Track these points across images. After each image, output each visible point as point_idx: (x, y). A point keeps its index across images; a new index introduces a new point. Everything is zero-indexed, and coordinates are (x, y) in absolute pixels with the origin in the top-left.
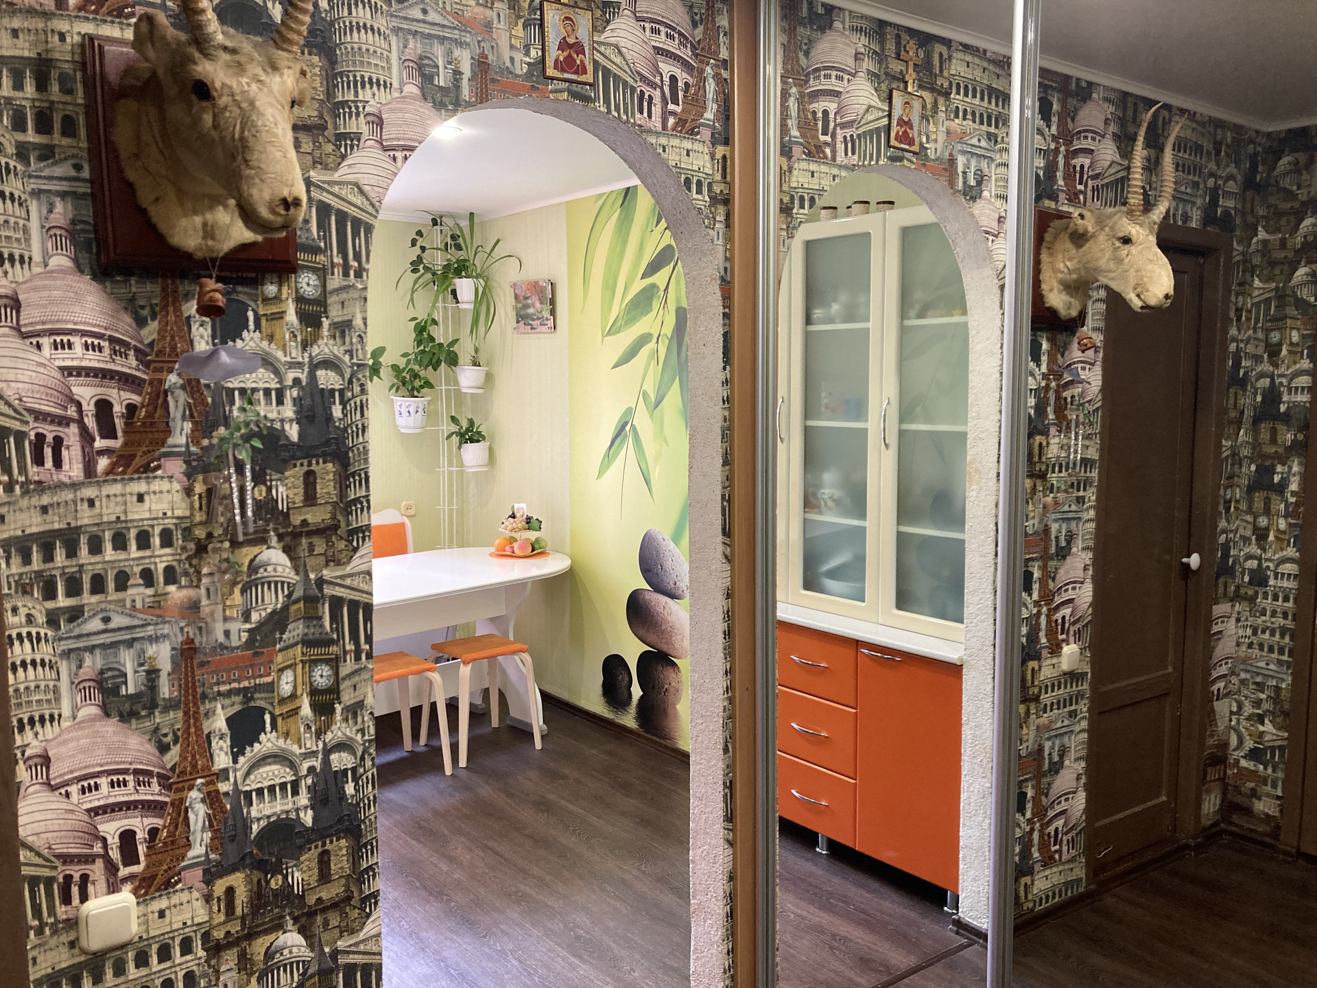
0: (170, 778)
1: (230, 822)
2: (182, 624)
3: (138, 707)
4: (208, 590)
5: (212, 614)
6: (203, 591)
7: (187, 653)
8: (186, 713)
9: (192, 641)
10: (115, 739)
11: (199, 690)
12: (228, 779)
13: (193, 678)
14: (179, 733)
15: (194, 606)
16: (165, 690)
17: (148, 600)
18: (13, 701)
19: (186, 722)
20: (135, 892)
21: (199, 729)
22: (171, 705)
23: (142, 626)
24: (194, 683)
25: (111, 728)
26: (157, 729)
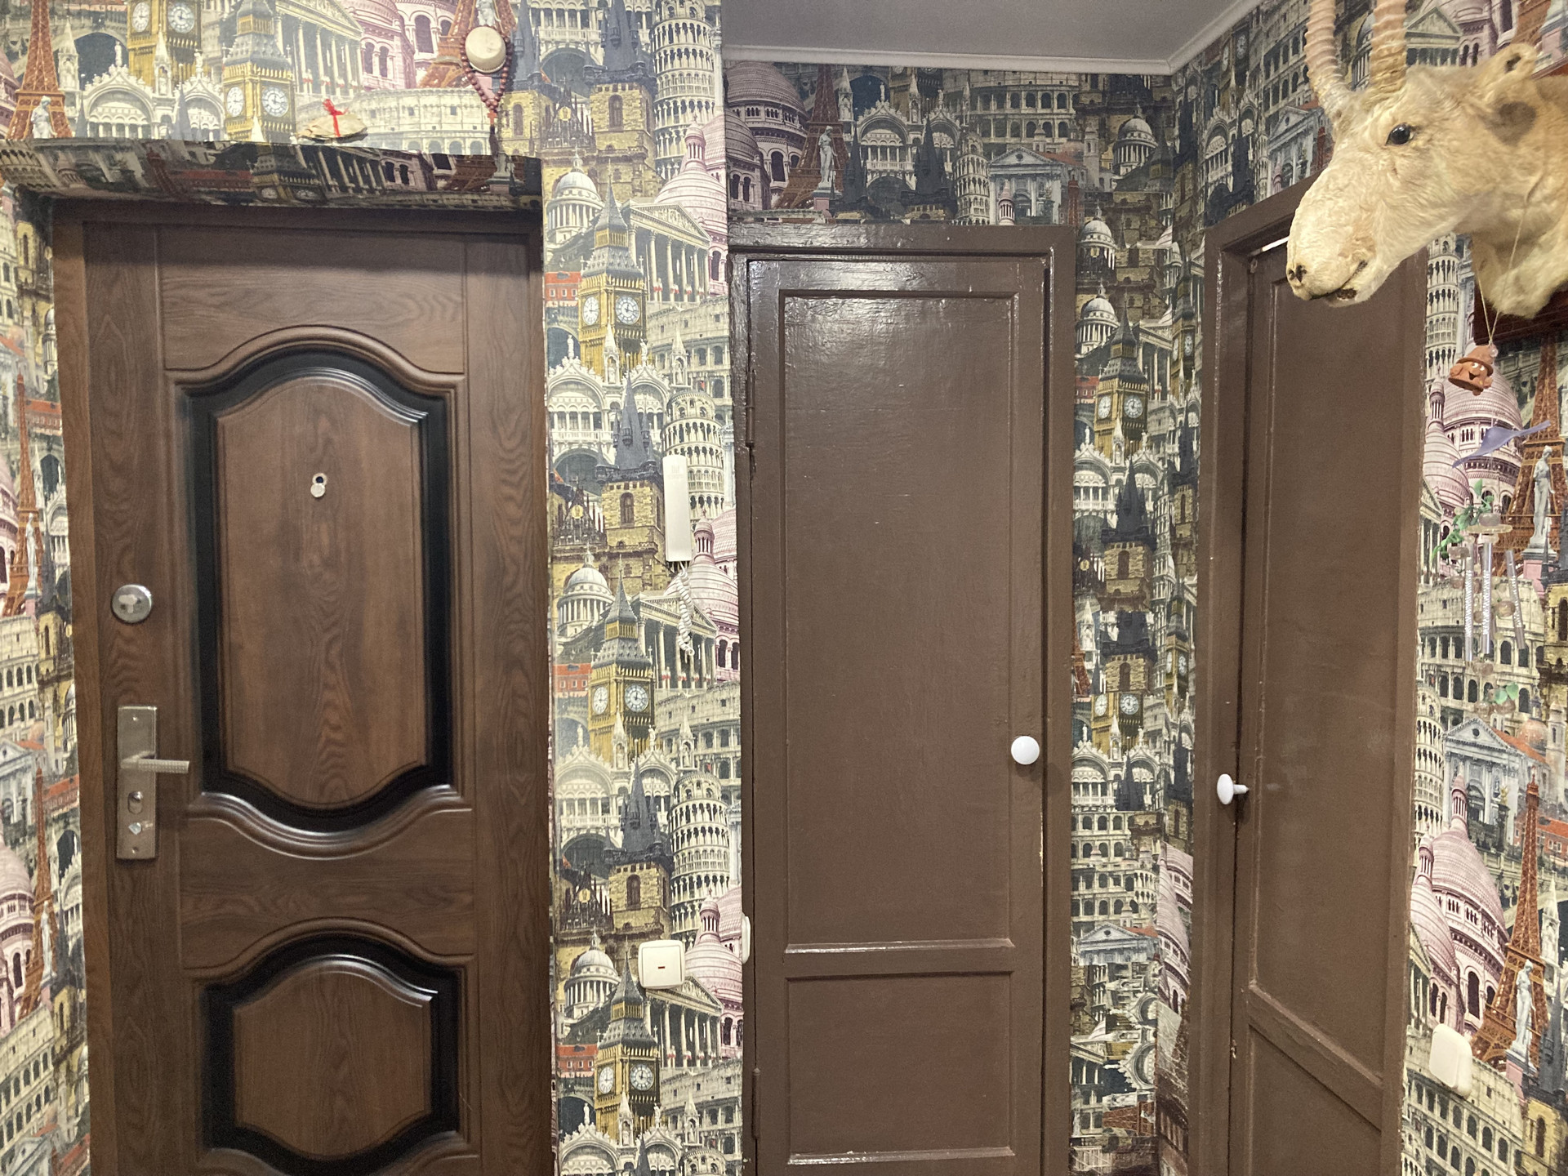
0: (1506, 941)
1: (1549, 1034)
2: (1531, 764)
3: (1489, 841)
4: (1554, 730)
5: (1556, 762)
6: (1550, 730)
7: (1532, 799)
8: (1525, 873)
9: (1536, 789)
10: (1472, 866)
11: (1538, 852)
12: (1551, 980)
13: (1534, 834)
14: (1518, 893)
15: (1541, 747)
16: (1511, 837)
17: (1506, 723)
18: (1417, 787)
19: (1524, 883)
20: (1474, 1045)
21: (1533, 900)
22: (1513, 857)
23: (1500, 751)
24: (1533, 841)
25: (1469, 848)
26: (1500, 877)
